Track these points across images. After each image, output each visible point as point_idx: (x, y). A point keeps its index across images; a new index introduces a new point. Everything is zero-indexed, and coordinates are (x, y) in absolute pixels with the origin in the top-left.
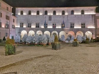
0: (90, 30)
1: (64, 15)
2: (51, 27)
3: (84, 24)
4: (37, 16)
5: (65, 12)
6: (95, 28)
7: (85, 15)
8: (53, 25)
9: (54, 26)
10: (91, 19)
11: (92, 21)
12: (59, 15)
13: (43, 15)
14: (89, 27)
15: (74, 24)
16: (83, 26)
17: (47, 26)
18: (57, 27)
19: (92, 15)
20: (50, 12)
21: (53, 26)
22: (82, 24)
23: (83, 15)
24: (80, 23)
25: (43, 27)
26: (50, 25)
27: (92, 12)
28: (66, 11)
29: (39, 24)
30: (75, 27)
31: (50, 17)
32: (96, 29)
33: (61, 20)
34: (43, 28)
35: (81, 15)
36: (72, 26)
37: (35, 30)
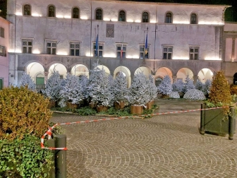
0: (210, 65)
1: (147, 24)
2: (113, 55)
3: (197, 50)
4: (72, 24)
5: (151, 15)
6: (221, 59)
7: (199, 26)
8: (119, 48)
9: (121, 52)
10: (213, 37)
11: (214, 43)
12: (134, 23)
13: (91, 20)
14: (207, 58)
15: (171, 50)
16: (193, 54)
17: (101, 53)
18: (128, 57)
19: (216, 27)
20: (109, 14)
21: (119, 54)
22: (191, 50)
23: (194, 26)
24: (187, 47)
25: (89, 54)
27: (217, 20)
28: (153, 14)
29: (78, 46)
30: (175, 58)
31: (110, 28)
32: (224, 62)
33: (140, 36)
34: (90, 57)
35: (191, 27)
36: (168, 53)
37: (68, 61)
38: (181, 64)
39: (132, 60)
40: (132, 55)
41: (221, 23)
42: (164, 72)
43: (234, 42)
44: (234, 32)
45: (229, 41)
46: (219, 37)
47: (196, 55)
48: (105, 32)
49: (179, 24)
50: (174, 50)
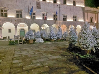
0: (81, 23)
3: (76, 17)
6: (84, 21)
7: (76, 7)
8: (43, 15)
9: (45, 17)
10: (81, 12)
12: (50, 2)
14: (80, 21)
15: (66, 16)
18: (48, 19)
19: (82, 8)
21: (43, 18)
22: (74, 17)
24: (72, 16)
25: (28, 17)
26: (39, 15)
27: (82, 5)
30: (68, 20)
31: (38, 4)
35: (73, 7)
36: (65, 18)
37: (15, 21)
38: (70, 23)
39: (50, 21)
40: (50, 18)
41: (84, 6)
43: (87, 14)
44: (88, 10)
46: (83, 12)
47: (76, 19)
49: (69, 5)
50: (67, 17)
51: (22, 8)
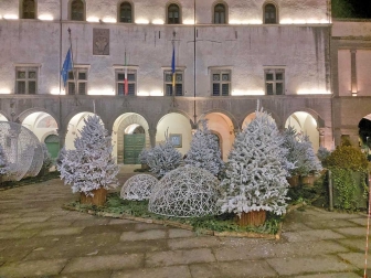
0: (309, 104)
1: (176, 27)
2: (110, 91)
3: (280, 76)
4: (20, 29)
5: (184, 10)
6: (329, 92)
7: (281, 28)
8: (121, 76)
9: (126, 84)
11: (314, 61)
12: (151, 25)
13: (60, 21)
14: (302, 91)
15: (227, 76)
16: (274, 82)
17: (83, 87)
18: (141, 93)
19: (317, 29)
20: (99, 8)
21: (120, 88)
22: (269, 77)
23: (271, 28)
24: (261, 71)
25: (58, 90)
27: (316, 15)
28: (189, 7)
29: (33, 73)
30: (236, 92)
31: (101, 35)
32: (336, 98)
33: (162, 49)
34: (60, 97)
35: (265, 30)
36: (222, 82)
37: (12, 105)
38: (249, 104)
40: (148, 89)
41: (325, 21)
42: (219, 123)
43: (353, 57)
44: (353, 38)
45: (344, 56)
46: (323, 47)
47: (279, 86)
48: (91, 44)
49: (241, 26)
50: (234, 77)
51: (38, 60)
